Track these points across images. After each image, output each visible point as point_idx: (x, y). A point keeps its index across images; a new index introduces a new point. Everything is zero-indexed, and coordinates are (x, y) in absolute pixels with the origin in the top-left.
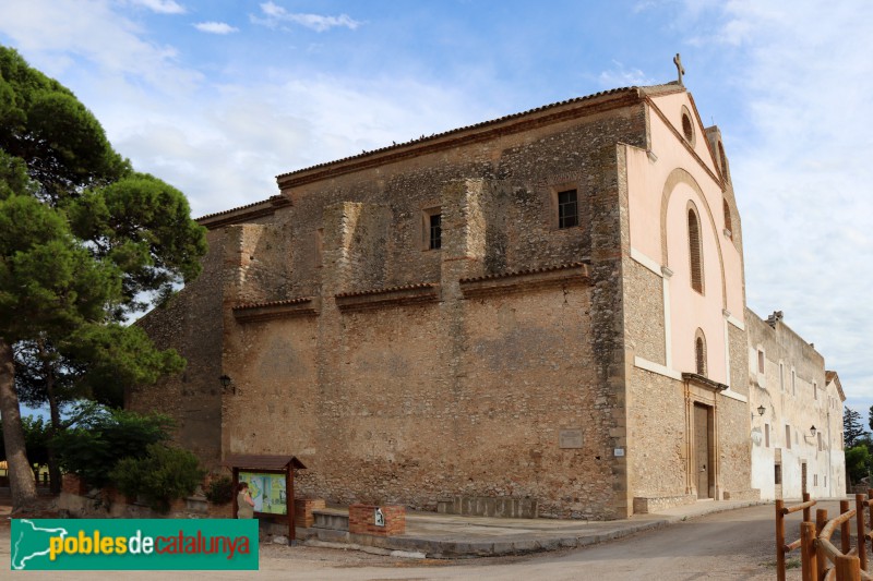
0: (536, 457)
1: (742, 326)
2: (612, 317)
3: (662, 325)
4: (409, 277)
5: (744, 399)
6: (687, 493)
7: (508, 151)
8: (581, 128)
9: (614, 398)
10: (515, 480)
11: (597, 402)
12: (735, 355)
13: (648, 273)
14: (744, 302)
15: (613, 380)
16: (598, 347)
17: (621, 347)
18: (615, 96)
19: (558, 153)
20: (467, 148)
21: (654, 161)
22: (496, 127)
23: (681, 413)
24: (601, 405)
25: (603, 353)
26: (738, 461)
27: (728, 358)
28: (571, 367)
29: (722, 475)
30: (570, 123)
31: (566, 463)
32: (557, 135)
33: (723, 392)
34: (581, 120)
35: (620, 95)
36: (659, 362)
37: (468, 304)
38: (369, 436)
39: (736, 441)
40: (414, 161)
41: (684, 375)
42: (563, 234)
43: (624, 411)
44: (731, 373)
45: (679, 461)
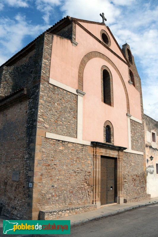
0: (6, 184)
1: (141, 122)
3: (76, 117)
5: (142, 153)
6: (93, 203)
9: (31, 155)
11: (26, 157)
12: (135, 133)
13: (65, 92)
14: (142, 112)
15: (31, 145)
18: (61, 23)
21: (76, 45)
22: (27, 49)
23: (90, 162)
24: (27, 158)
25: (29, 131)
26: (137, 182)
27: (130, 135)
28: (19, 140)
29: (124, 190)
31: (14, 189)
33: (124, 151)
35: (63, 22)
36: (71, 136)
39: (135, 173)
41: (92, 143)
43: (34, 162)
44: (132, 142)
45: (87, 187)
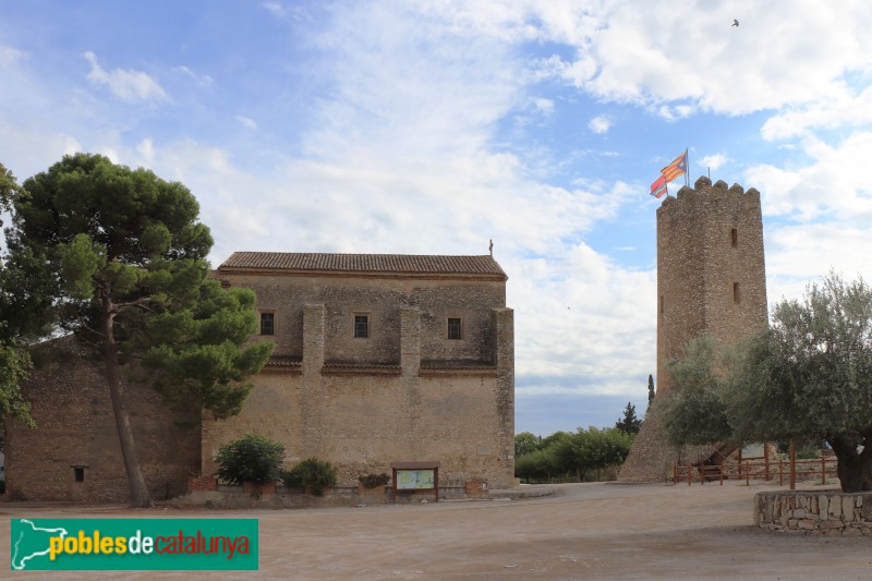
0: (463, 460)
2: (508, 394)
4: (341, 352)
7: (416, 289)
8: (467, 286)
9: (508, 432)
10: (451, 471)
11: (499, 434)
15: (507, 423)
16: (500, 408)
17: (513, 408)
19: (451, 297)
20: (388, 281)
25: (502, 410)
30: (460, 282)
31: (481, 462)
32: (452, 288)
34: (467, 282)
37: (421, 380)
38: (346, 449)
40: (345, 279)
42: (453, 342)
